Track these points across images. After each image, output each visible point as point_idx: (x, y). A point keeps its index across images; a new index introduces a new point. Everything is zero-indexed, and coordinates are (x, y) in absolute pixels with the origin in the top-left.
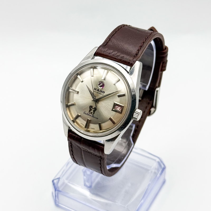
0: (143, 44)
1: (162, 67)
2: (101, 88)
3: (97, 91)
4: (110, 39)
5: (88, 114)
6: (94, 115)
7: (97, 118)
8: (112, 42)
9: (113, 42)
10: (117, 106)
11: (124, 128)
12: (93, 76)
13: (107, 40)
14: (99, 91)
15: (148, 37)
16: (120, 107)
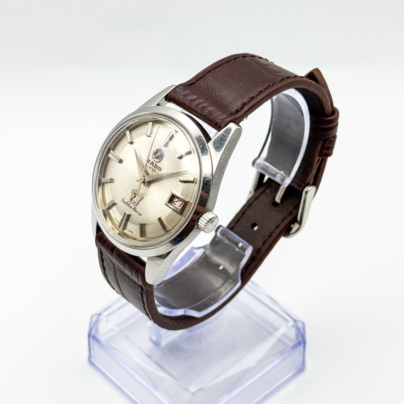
0: (259, 94)
1: (323, 148)
2: (158, 160)
3: (151, 164)
4: (204, 75)
5: (129, 203)
6: (137, 207)
7: (141, 215)
8: (205, 80)
9: (207, 83)
10: (176, 200)
11: (178, 241)
12: (149, 136)
13: (198, 76)
14: (153, 166)
15: (273, 84)
16: (181, 202)
